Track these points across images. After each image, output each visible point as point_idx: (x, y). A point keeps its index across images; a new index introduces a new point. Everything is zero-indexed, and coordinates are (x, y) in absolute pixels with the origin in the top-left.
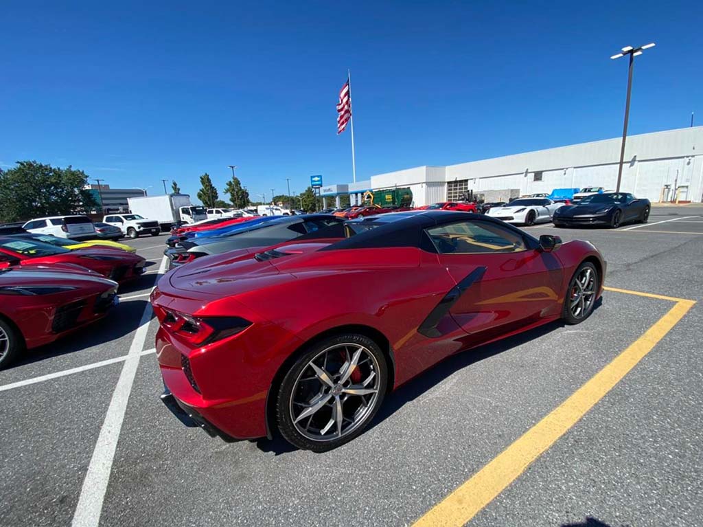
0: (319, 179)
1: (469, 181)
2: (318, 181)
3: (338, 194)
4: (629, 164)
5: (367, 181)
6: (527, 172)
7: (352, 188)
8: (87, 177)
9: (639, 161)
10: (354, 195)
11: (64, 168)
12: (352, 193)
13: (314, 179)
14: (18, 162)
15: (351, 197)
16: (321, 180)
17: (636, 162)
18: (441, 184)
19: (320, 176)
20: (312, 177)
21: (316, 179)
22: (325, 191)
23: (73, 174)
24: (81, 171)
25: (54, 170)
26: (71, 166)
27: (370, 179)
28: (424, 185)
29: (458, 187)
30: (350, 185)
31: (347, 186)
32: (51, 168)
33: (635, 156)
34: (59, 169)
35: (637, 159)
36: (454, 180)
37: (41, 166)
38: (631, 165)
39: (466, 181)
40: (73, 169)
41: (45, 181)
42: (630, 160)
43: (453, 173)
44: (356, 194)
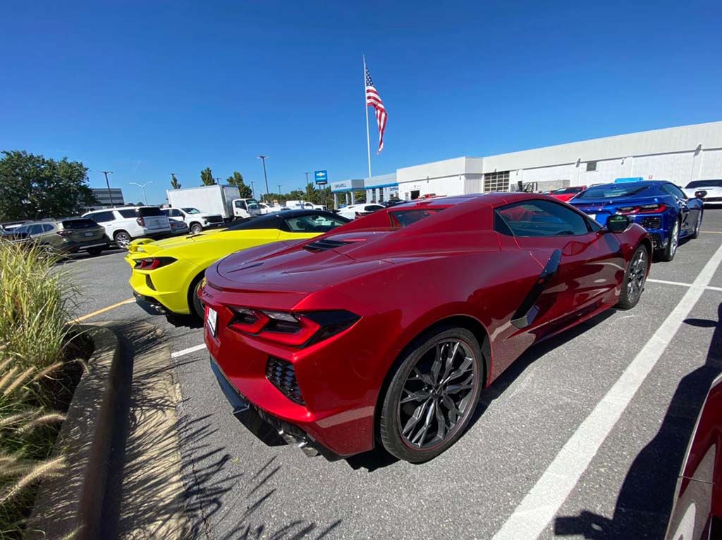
0: (324, 174)
1: (510, 173)
2: (323, 176)
3: (352, 190)
4: (694, 153)
5: (394, 174)
6: (579, 162)
7: (369, 182)
8: (86, 169)
9: (704, 150)
10: (371, 190)
11: (57, 159)
12: (368, 188)
13: (318, 175)
14: (4, 152)
15: (367, 192)
16: (326, 176)
17: (701, 151)
18: (477, 176)
19: (325, 172)
20: (316, 173)
21: (321, 174)
22: (337, 186)
23: (70, 166)
24: (79, 163)
25: (47, 161)
26: (66, 158)
27: (395, 172)
28: (463, 177)
29: (497, 179)
30: (366, 180)
31: (363, 180)
32: (43, 160)
33: (700, 145)
34: (52, 160)
35: (702, 148)
36: (493, 171)
37: (32, 157)
38: (696, 155)
39: (508, 172)
40: (69, 161)
41: (38, 174)
42: (695, 149)
43: (491, 164)
44: (374, 189)
